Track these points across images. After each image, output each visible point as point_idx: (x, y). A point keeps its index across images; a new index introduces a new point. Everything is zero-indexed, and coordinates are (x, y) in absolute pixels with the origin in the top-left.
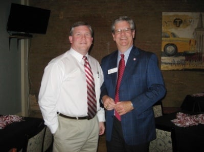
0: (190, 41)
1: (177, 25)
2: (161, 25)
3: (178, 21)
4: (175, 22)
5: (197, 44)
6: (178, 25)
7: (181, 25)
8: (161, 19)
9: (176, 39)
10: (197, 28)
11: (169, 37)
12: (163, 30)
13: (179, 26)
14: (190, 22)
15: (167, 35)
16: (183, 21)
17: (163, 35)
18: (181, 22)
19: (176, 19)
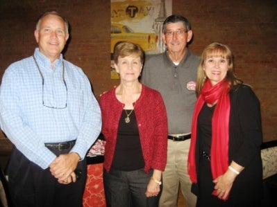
0: (149, 37)
1: (130, 14)
2: (109, 16)
3: (132, 9)
4: (128, 10)
5: (158, 41)
6: (132, 15)
7: (136, 15)
8: (110, 7)
9: (129, 34)
10: (159, 18)
11: (120, 32)
12: (112, 22)
13: (134, 16)
14: (148, 10)
15: (118, 29)
16: (139, 9)
17: (112, 29)
18: (136, 11)
19: (130, 6)
